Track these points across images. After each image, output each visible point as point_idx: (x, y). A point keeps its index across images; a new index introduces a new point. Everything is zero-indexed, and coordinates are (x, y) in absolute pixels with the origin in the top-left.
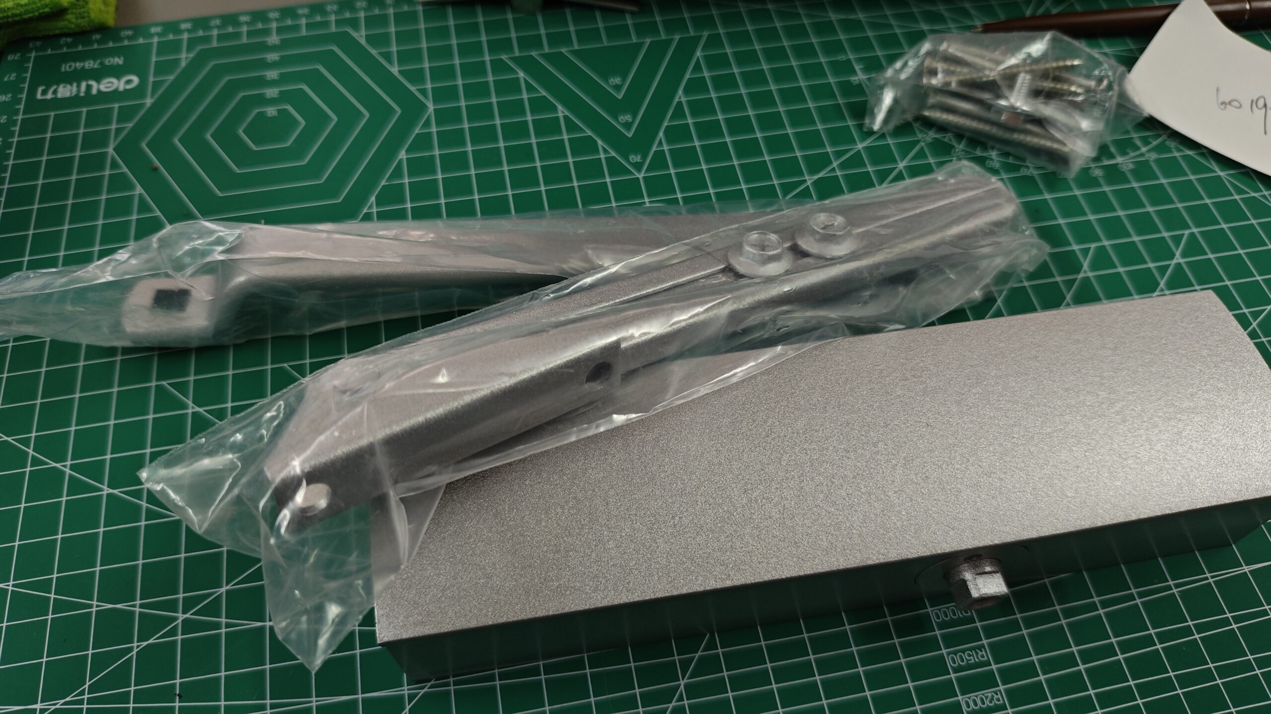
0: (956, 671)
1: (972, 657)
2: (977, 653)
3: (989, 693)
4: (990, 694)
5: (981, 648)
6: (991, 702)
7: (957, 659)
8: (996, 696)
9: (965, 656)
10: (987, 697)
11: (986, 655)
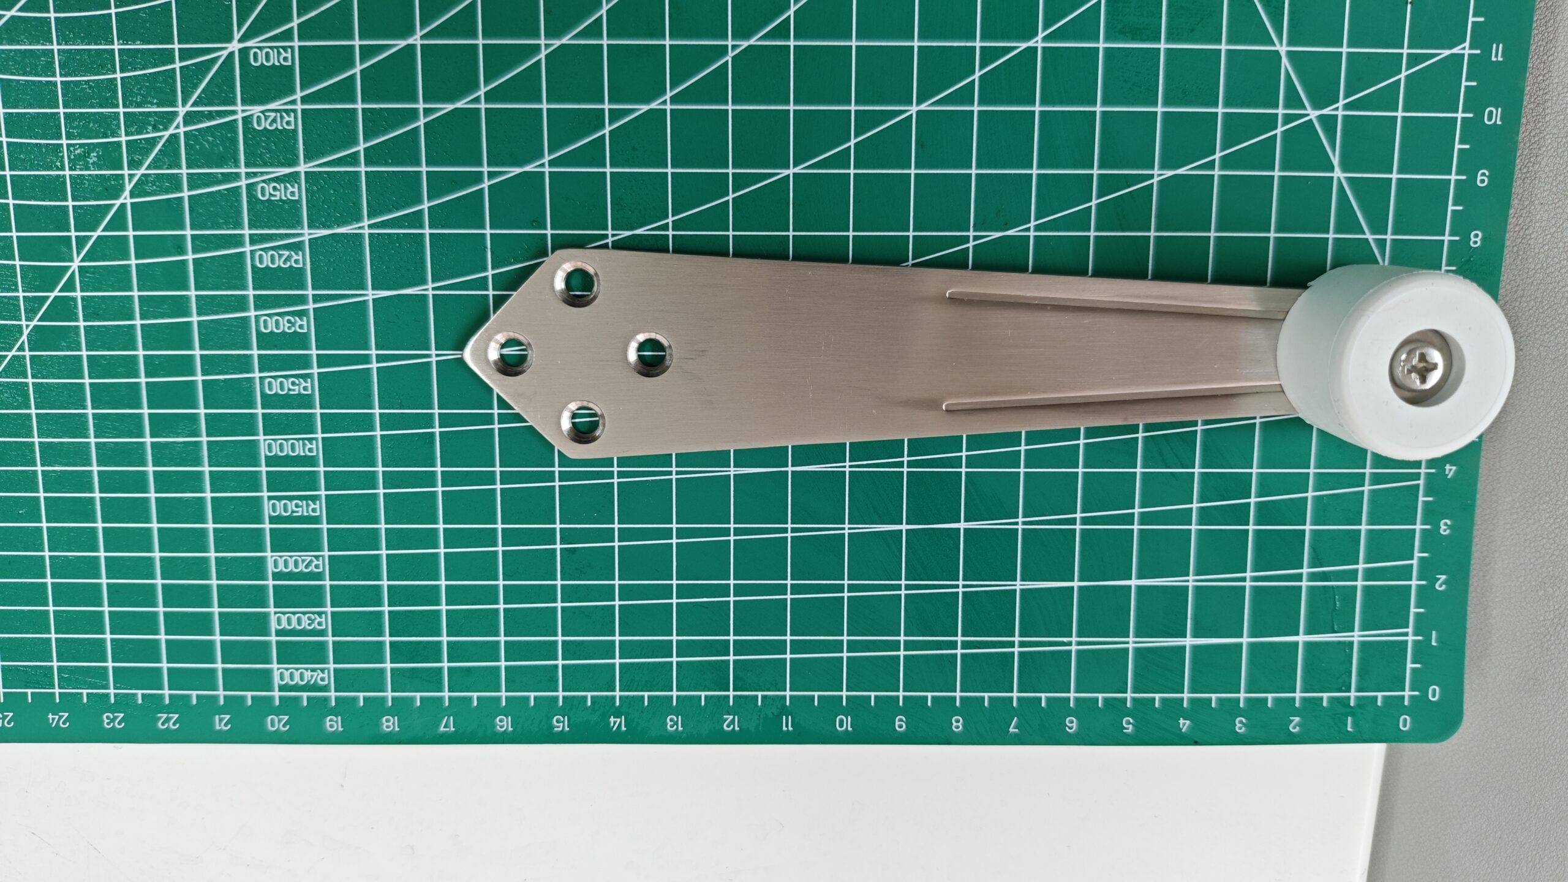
0: (273, 520)
1: (300, 509)
2: (308, 505)
3: (308, 556)
4: (309, 558)
5: (314, 499)
6: (307, 567)
7: (280, 505)
8: (316, 562)
9: (291, 506)
10: (303, 561)
11: (320, 508)
